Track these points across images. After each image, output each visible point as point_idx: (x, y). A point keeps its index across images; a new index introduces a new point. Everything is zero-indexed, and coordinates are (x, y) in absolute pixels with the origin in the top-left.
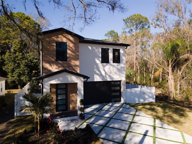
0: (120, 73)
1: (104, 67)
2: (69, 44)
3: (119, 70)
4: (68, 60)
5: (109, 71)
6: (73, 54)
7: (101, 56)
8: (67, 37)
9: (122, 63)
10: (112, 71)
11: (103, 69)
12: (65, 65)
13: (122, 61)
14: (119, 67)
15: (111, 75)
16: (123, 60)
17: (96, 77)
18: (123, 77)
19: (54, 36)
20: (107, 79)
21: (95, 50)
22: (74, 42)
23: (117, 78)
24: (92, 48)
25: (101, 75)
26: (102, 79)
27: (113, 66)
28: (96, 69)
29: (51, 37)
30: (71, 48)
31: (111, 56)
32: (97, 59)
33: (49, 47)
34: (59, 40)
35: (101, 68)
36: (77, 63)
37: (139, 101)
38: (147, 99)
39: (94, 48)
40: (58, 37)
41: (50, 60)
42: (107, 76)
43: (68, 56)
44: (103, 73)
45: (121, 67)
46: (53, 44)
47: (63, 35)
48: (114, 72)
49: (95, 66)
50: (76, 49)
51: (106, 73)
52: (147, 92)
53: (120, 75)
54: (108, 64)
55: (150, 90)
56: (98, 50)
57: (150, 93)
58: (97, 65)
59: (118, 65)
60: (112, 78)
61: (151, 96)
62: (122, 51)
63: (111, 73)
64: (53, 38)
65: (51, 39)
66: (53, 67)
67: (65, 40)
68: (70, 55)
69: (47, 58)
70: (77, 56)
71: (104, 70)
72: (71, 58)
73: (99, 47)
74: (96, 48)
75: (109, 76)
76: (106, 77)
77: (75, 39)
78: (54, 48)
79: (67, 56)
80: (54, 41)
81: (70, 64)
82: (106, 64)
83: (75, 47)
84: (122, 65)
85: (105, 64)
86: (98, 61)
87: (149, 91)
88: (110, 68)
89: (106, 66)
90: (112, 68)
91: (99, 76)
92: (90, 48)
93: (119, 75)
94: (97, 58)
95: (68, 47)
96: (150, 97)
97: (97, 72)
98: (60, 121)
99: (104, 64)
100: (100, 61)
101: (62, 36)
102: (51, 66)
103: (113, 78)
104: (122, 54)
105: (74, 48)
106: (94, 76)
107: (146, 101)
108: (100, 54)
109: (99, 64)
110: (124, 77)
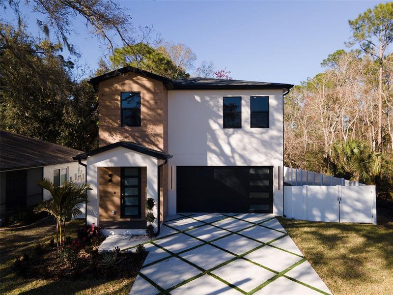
0: (269, 151)
1: (228, 136)
2: (144, 94)
3: (264, 143)
4: (142, 124)
5: (241, 145)
6: (150, 113)
7: (222, 115)
8: (139, 81)
9: (273, 127)
10: (249, 147)
11: (227, 141)
12: (136, 134)
13: (274, 124)
14: (266, 137)
15: (246, 154)
16: (276, 121)
17: (210, 158)
18: (275, 158)
19: (118, 83)
20: (235, 163)
21: (208, 102)
22: (153, 90)
23: (261, 160)
24: (201, 100)
25: (221, 154)
26: (224, 163)
27: (252, 135)
28: (210, 142)
29: (112, 85)
30: (148, 101)
31: (246, 112)
32: (213, 120)
33: (108, 104)
34: (127, 89)
35: (222, 139)
36: (159, 129)
37: (323, 216)
38: (347, 213)
39: (208, 98)
40: (124, 84)
41: (111, 125)
42: (237, 157)
43: (142, 117)
44: (227, 150)
45: (272, 138)
46: (116, 97)
47: (134, 78)
48: (253, 147)
49: (209, 136)
50: (156, 103)
51: (233, 150)
52: (347, 198)
53: (269, 155)
54: (239, 131)
55: (358, 192)
56: (217, 102)
57: (358, 200)
58: (212, 132)
59: (262, 133)
60: (247, 161)
61: (362, 209)
62: (273, 102)
63: (244, 149)
64: (115, 87)
65: (113, 89)
66: (114, 137)
67: (135, 88)
68: (146, 115)
69: (105, 122)
70: (157, 116)
71: (229, 144)
72: (147, 120)
73: (218, 96)
74: (212, 99)
75: (241, 156)
76: (233, 157)
77: (155, 85)
78: (117, 104)
79: (140, 117)
80: (117, 92)
81: (145, 131)
82: (233, 131)
83: (154, 99)
84: (273, 132)
85: (231, 130)
86: (216, 125)
87: (354, 195)
88: (243, 138)
89: (233, 134)
90: (246, 139)
91: (218, 156)
92: (198, 98)
93: (266, 154)
94: (214, 118)
95: (142, 100)
96: (356, 210)
97: (214, 147)
98: (113, 233)
99: (228, 131)
100: (219, 124)
101: (131, 82)
102: (112, 135)
103: (251, 161)
104: (273, 107)
105: (152, 102)
106: (207, 155)
107: (344, 219)
108: (219, 111)
109: (218, 130)
110: (279, 159)
